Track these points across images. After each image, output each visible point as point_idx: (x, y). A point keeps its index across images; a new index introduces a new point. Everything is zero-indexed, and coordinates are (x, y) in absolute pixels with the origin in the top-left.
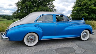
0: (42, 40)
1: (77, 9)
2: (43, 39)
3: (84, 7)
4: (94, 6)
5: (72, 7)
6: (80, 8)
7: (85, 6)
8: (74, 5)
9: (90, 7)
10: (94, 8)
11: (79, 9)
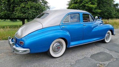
0: (70, 47)
1: (73, 6)
2: (72, 46)
3: (81, 5)
4: (90, 4)
5: (67, 4)
6: (76, 5)
7: (82, 3)
8: (69, 2)
9: (87, 5)
10: (91, 5)
11: (76, 7)
